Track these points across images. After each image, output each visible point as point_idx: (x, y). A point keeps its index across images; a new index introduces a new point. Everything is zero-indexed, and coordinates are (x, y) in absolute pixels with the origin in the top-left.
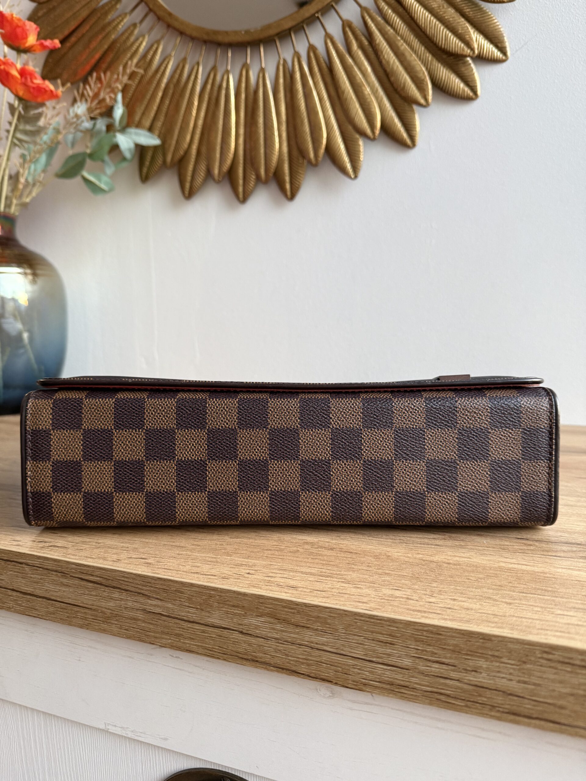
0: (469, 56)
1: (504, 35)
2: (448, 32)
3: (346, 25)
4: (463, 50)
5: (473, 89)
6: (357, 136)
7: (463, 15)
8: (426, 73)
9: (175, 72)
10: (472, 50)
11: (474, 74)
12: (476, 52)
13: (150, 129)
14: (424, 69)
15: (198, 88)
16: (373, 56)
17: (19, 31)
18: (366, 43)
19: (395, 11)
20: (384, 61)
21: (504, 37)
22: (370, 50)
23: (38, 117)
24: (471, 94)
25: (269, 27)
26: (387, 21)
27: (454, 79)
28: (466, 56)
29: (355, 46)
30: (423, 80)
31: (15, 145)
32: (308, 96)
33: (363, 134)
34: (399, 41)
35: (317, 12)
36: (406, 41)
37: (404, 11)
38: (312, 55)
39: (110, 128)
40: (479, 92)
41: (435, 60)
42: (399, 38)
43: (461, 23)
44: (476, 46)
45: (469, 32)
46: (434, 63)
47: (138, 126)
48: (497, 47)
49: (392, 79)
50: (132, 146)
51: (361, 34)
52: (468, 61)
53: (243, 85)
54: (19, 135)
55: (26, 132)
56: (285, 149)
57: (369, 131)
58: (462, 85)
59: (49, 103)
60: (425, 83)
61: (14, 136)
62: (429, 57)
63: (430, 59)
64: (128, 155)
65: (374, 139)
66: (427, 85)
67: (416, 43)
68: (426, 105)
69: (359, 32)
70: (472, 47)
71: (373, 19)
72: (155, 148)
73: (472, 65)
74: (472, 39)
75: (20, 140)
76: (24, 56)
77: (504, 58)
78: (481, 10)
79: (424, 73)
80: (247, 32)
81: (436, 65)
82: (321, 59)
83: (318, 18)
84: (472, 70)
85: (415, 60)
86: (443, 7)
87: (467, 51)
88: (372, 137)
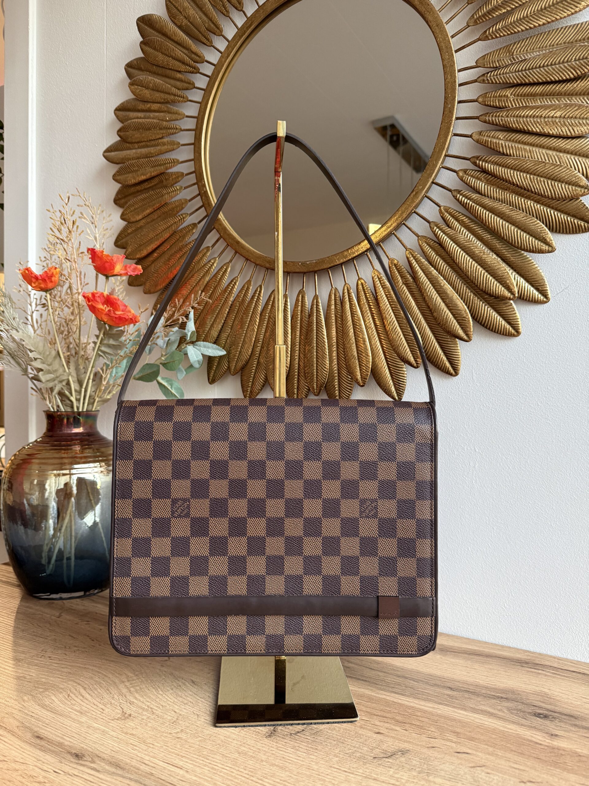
1: (545, 278)
2: (488, 276)
3: (393, 263)
4: (504, 292)
5: (515, 327)
6: (402, 363)
7: (505, 260)
8: (468, 312)
9: (240, 292)
10: (513, 293)
11: (515, 313)
12: (517, 294)
14: (466, 308)
15: (260, 309)
17: (107, 265)
18: (410, 280)
20: (427, 299)
21: (545, 281)
22: (413, 286)
24: (513, 331)
25: (323, 260)
26: (430, 261)
27: (495, 317)
28: (507, 298)
29: (400, 281)
30: (465, 318)
31: (100, 356)
32: (356, 324)
33: (407, 362)
34: (441, 280)
35: (367, 251)
36: (449, 282)
38: (360, 286)
39: (182, 340)
40: (521, 330)
41: (476, 298)
42: (441, 278)
43: (502, 269)
44: (516, 290)
45: (510, 277)
47: (206, 339)
48: (537, 289)
49: (435, 314)
50: (200, 357)
51: (406, 272)
52: (509, 302)
53: (299, 308)
54: (103, 349)
55: (109, 346)
56: (335, 367)
57: (412, 360)
58: (504, 323)
60: (466, 320)
61: (99, 349)
62: (470, 296)
63: (471, 299)
64: (197, 365)
65: (417, 367)
66: (469, 321)
67: (458, 283)
68: (469, 340)
69: (404, 271)
70: (512, 290)
71: (417, 260)
72: (221, 357)
73: (514, 306)
74: (512, 284)
75: (104, 352)
77: (545, 300)
79: (465, 311)
80: (303, 264)
82: (369, 291)
83: (367, 254)
84: (514, 309)
87: (507, 294)
88: (415, 365)
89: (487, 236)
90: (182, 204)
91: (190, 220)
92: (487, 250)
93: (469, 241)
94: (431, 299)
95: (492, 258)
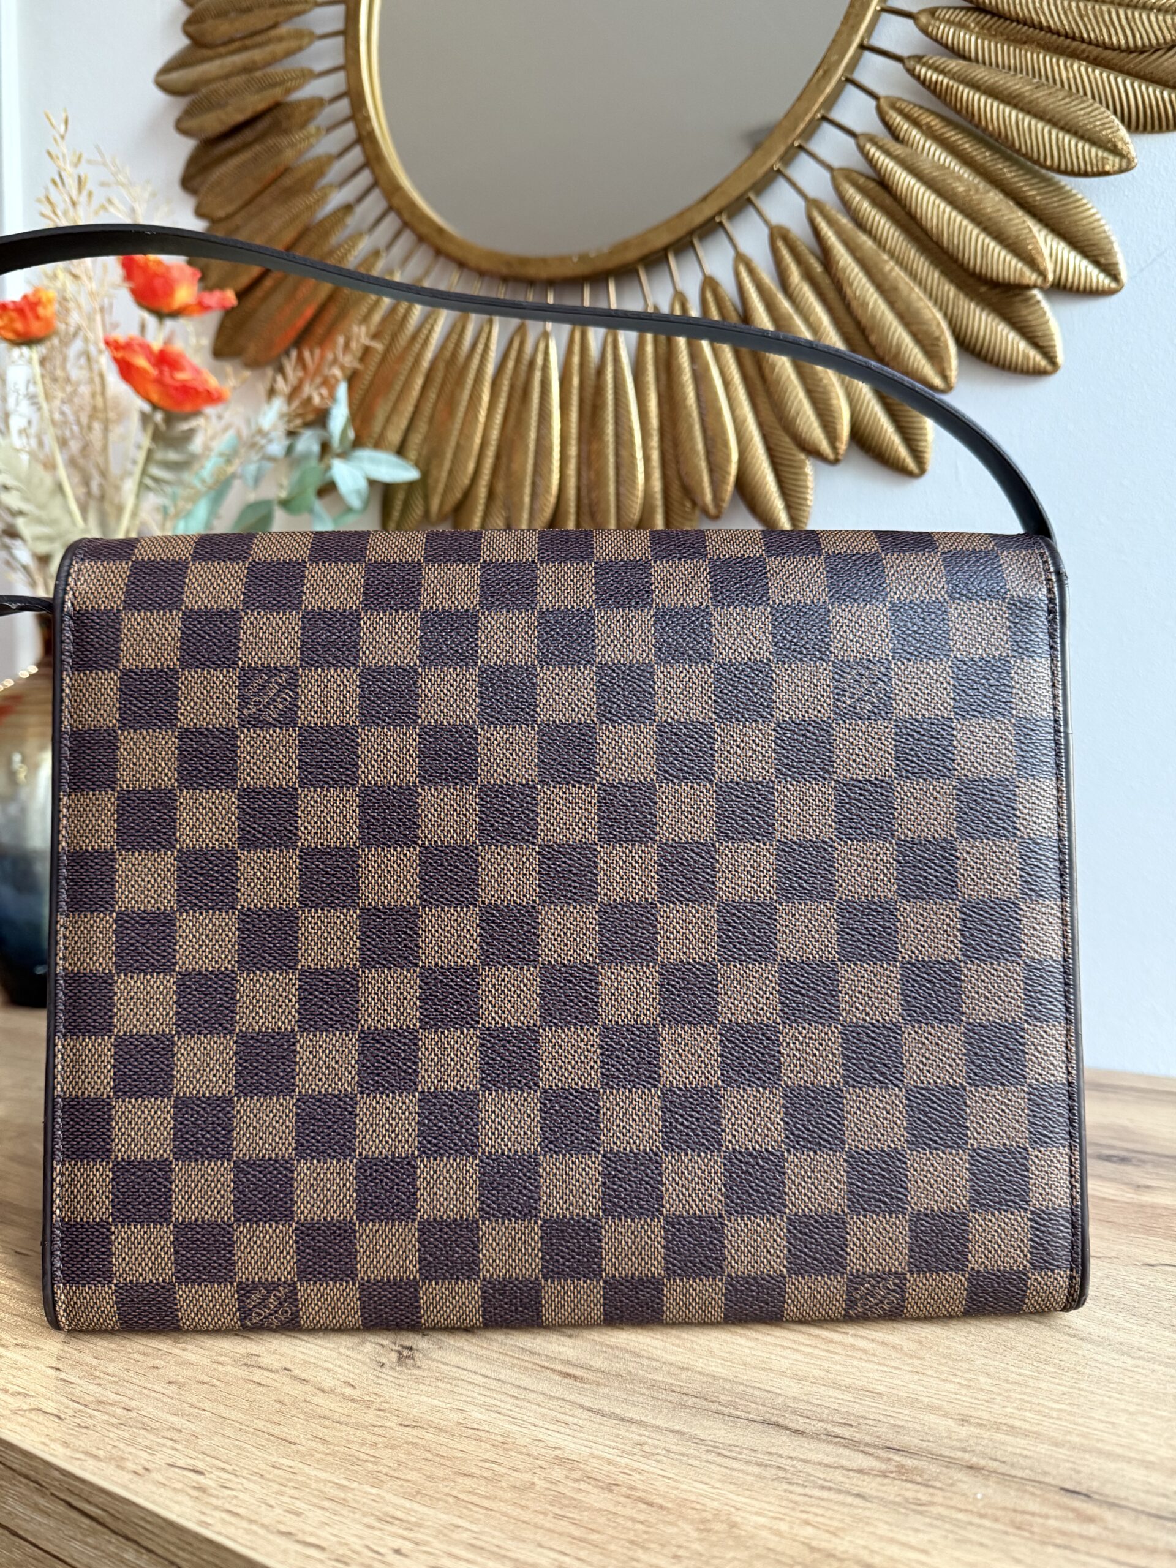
0: (1035, 286)
1: (1113, 238)
2: (987, 240)
3: (778, 236)
4: (1022, 273)
5: (1048, 354)
6: (802, 456)
7: (1023, 203)
8: (944, 325)
9: (448, 337)
10: (1042, 274)
11: (1047, 322)
12: (1050, 277)
13: (401, 451)
14: (939, 316)
15: (490, 369)
16: (831, 295)
18: (818, 268)
19: (875, 203)
20: (854, 304)
21: (1111, 243)
22: (825, 281)
23: (189, 435)
24: (1043, 363)
25: (625, 245)
26: (860, 224)
27: (1004, 333)
28: (1028, 287)
29: (795, 275)
30: (938, 339)
31: (148, 488)
32: (701, 378)
33: (814, 453)
34: (886, 262)
35: (720, 213)
36: (901, 263)
37: (895, 204)
38: (709, 296)
39: (324, 449)
40: (1060, 359)
41: (962, 296)
42: (885, 257)
43: (1016, 221)
44: (1049, 266)
45: (1034, 237)
46: (961, 303)
47: (378, 444)
48: (1097, 263)
49: (873, 338)
50: (363, 484)
51: (807, 252)
52: (1035, 296)
53: (576, 360)
54: (155, 471)
55: (168, 465)
56: (657, 485)
57: (824, 445)
58: (1022, 345)
59: (210, 410)
60: (942, 345)
61: (144, 472)
62: (950, 290)
63: (951, 294)
64: (355, 502)
65: (836, 462)
66: (947, 346)
67: (922, 264)
69: (803, 249)
70: (1042, 268)
71: (831, 222)
72: (410, 486)
73: (1045, 304)
74: (1040, 253)
75: (156, 480)
76: (169, 324)
77: (1113, 285)
78: (1059, 189)
79: (939, 324)
80: (583, 258)
81: (966, 307)
82: (729, 304)
83: (721, 224)
84: (1044, 313)
85: (921, 299)
86: (977, 190)
87: (1030, 277)
88: (831, 456)
89: (983, 156)
90: (322, 166)
91: (337, 199)
92: (982, 185)
93: (943, 167)
94: (864, 304)
95: (993, 201)
